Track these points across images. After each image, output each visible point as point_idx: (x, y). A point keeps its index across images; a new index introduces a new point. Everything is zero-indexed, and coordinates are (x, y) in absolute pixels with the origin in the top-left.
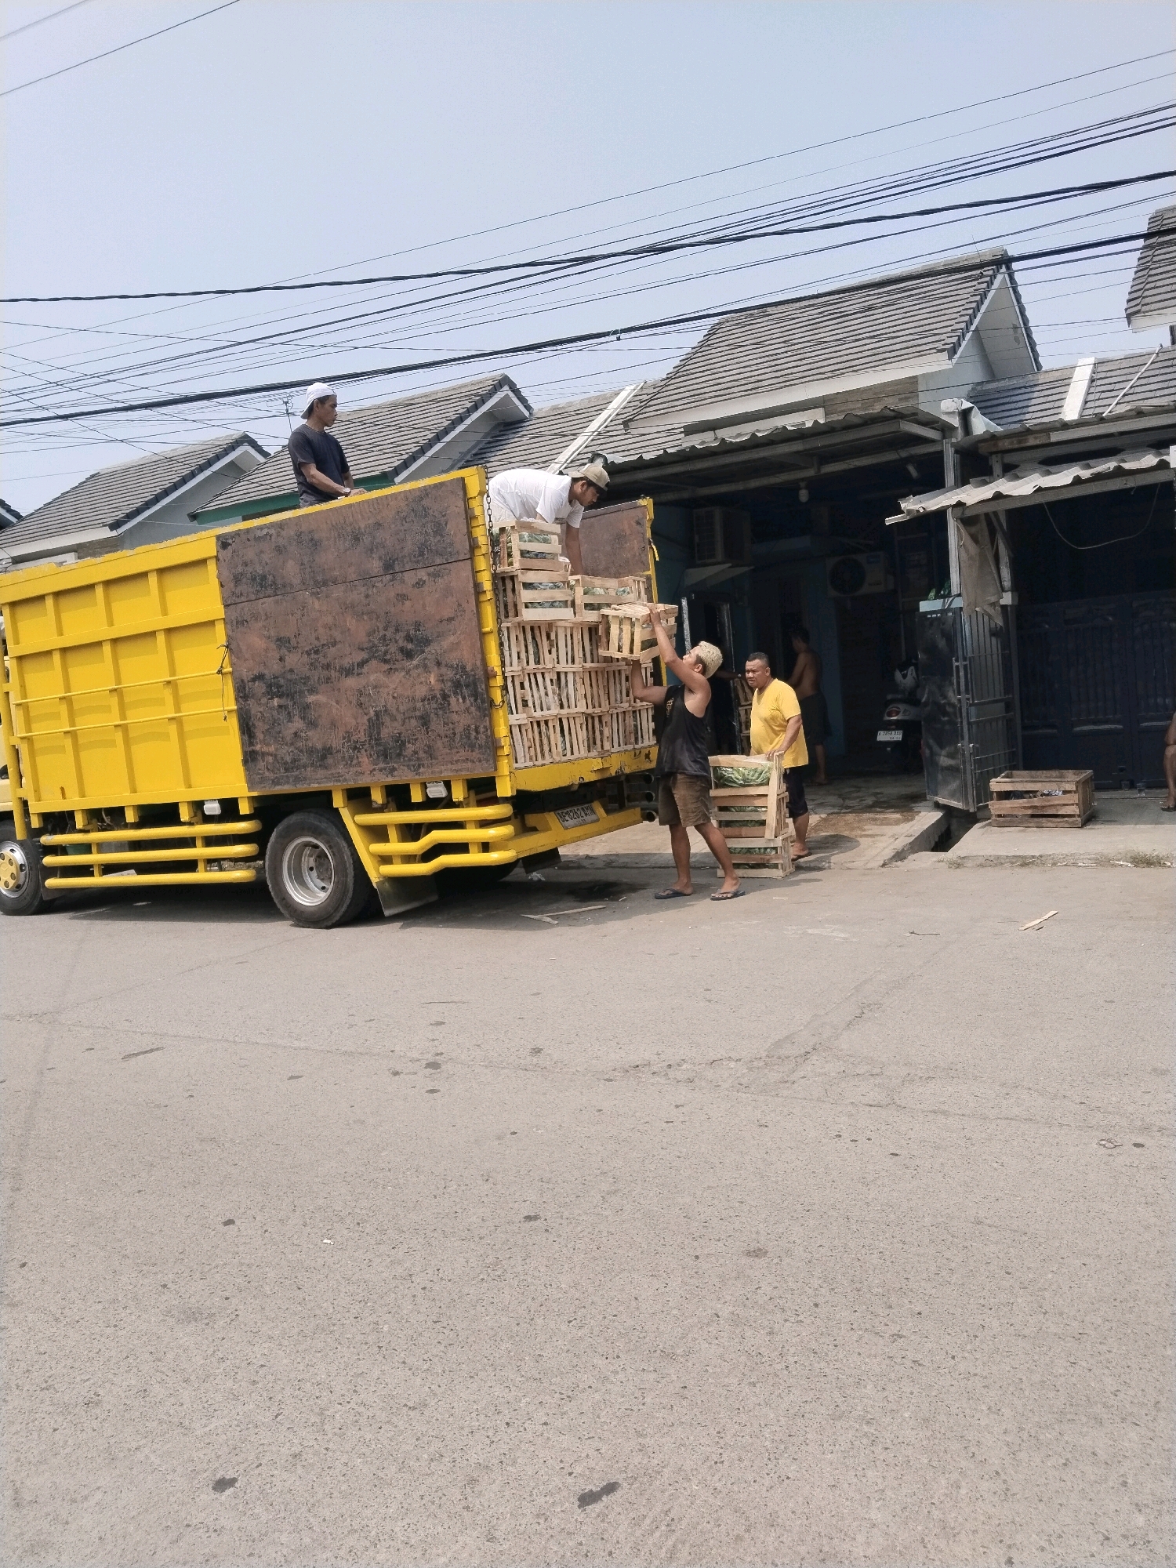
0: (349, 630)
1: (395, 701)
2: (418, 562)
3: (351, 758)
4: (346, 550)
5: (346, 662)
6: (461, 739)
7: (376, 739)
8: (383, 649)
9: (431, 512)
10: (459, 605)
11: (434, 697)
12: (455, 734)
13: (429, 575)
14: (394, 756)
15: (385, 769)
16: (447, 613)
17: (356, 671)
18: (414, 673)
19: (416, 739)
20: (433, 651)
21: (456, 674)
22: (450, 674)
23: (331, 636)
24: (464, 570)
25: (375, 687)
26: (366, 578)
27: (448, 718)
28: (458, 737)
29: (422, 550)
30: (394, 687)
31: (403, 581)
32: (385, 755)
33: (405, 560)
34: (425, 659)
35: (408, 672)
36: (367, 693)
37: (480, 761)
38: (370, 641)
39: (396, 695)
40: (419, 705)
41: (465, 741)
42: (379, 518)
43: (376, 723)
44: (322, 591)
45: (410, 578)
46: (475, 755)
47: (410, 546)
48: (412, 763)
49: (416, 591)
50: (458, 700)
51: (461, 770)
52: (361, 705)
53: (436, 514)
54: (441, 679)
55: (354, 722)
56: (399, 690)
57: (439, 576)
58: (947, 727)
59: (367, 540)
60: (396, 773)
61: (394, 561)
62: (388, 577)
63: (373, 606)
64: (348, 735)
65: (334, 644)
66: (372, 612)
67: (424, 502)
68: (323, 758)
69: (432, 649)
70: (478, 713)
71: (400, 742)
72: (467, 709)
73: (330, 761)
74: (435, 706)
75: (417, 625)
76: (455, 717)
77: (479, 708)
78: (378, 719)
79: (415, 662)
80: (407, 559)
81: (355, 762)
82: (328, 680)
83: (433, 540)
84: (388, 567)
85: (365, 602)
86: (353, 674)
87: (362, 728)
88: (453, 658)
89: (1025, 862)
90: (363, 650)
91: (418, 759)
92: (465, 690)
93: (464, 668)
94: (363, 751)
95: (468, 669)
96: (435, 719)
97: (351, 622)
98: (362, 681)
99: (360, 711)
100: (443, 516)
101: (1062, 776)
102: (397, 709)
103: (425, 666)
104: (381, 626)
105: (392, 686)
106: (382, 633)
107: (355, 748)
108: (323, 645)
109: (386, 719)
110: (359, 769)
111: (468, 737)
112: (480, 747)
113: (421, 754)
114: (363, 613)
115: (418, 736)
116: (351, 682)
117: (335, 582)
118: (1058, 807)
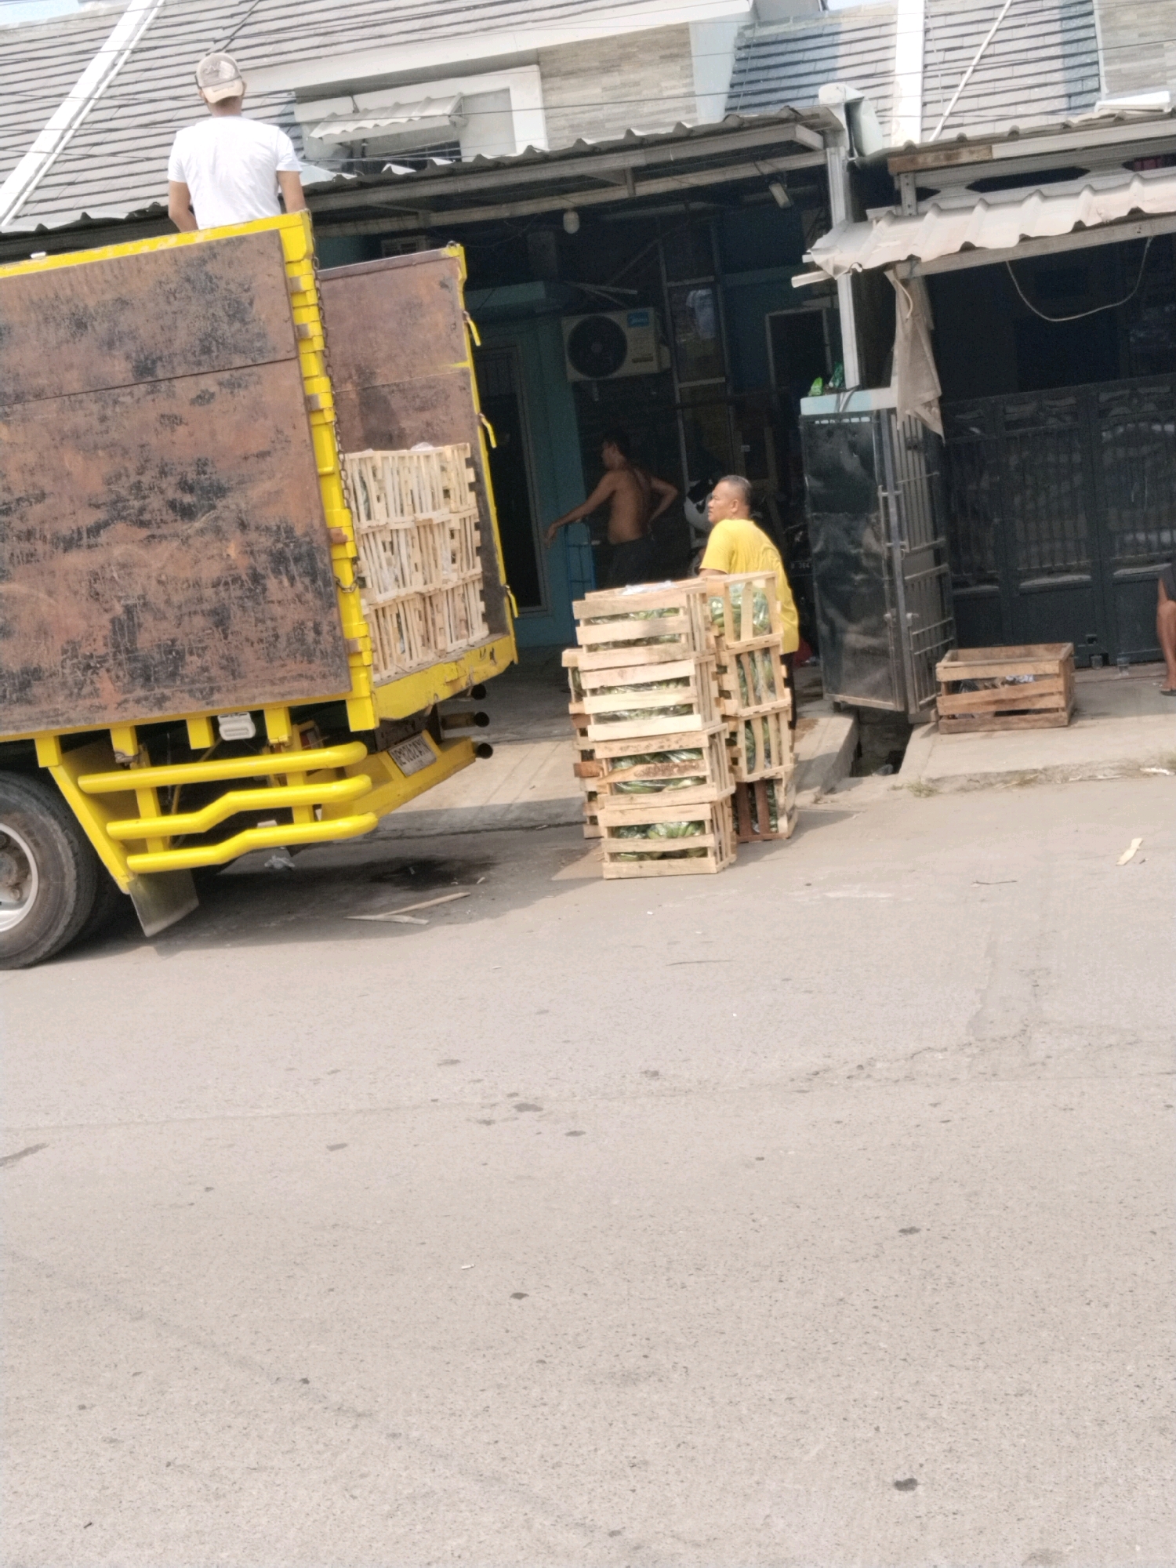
0: (69, 474)
1: (161, 589)
2: (199, 363)
3: (80, 685)
4: (59, 346)
5: (65, 528)
6: (289, 643)
7: (127, 651)
8: (137, 504)
9: (222, 284)
10: (279, 432)
11: (236, 579)
12: (277, 637)
13: (220, 384)
14: (162, 675)
15: (146, 699)
16: (255, 446)
17: (85, 541)
18: (197, 542)
19: (204, 649)
20: (233, 507)
21: (278, 541)
22: (265, 542)
23: (34, 485)
24: (284, 375)
25: (123, 566)
26: (101, 390)
27: (263, 611)
28: (282, 643)
29: (208, 345)
30: (159, 565)
31: (171, 395)
32: (147, 675)
33: (176, 361)
34: (217, 518)
35: (185, 541)
36: (108, 576)
37: (324, 676)
38: (111, 491)
39: (163, 578)
40: (209, 592)
41: (296, 646)
42: (124, 291)
43: (125, 627)
44: (13, 413)
45: (186, 389)
46: (317, 667)
47: (183, 338)
48: (198, 685)
49: (198, 409)
50: (281, 582)
51: (290, 693)
52: (96, 596)
53: (232, 287)
54: (249, 550)
55: (82, 625)
56: (170, 570)
57: (239, 386)
58: (864, 590)
59: (101, 328)
60: (168, 704)
61: (154, 362)
62: (143, 388)
63: (114, 435)
64: (71, 648)
65: (42, 497)
66: (112, 445)
67: (209, 268)
68: (25, 686)
69: (232, 503)
70: (318, 603)
71: (174, 655)
72: (299, 598)
73: (37, 690)
74: (239, 593)
75: (201, 465)
76: (277, 610)
77: (320, 593)
78: (131, 618)
79: (198, 524)
80: (180, 358)
81: (86, 690)
82: (30, 557)
83: (226, 329)
84: (145, 370)
85: (98, 427)
86: (79, 546)
87: (99, 635)
88: (271, 517)
89: (1025, 780)
90: (98, 507)
91: (210, 679)
92: (292, 567)
93: (290, 531)
94: (102, 672)
95: (299, 531)
96: (239, 613)
97: (72, 461)
98: (97, 558)
99: (95, 606)
100: (247, 290)
101: (1028, 655)
102: (168, 602)
103: (218, 531)
104: (131, 467)
105: (156, 565)
106: (134, 479)
107: (88, 667)
108: (19, 500)
109: (146, 619)
110: (96, 702)
111: (302, 641)
112: (324, 654)
113: (215, 671)
114: (96, 447)
115: (207, 642)
116: (76, 560)
117: (39, 395)
118: (1034, 700)
